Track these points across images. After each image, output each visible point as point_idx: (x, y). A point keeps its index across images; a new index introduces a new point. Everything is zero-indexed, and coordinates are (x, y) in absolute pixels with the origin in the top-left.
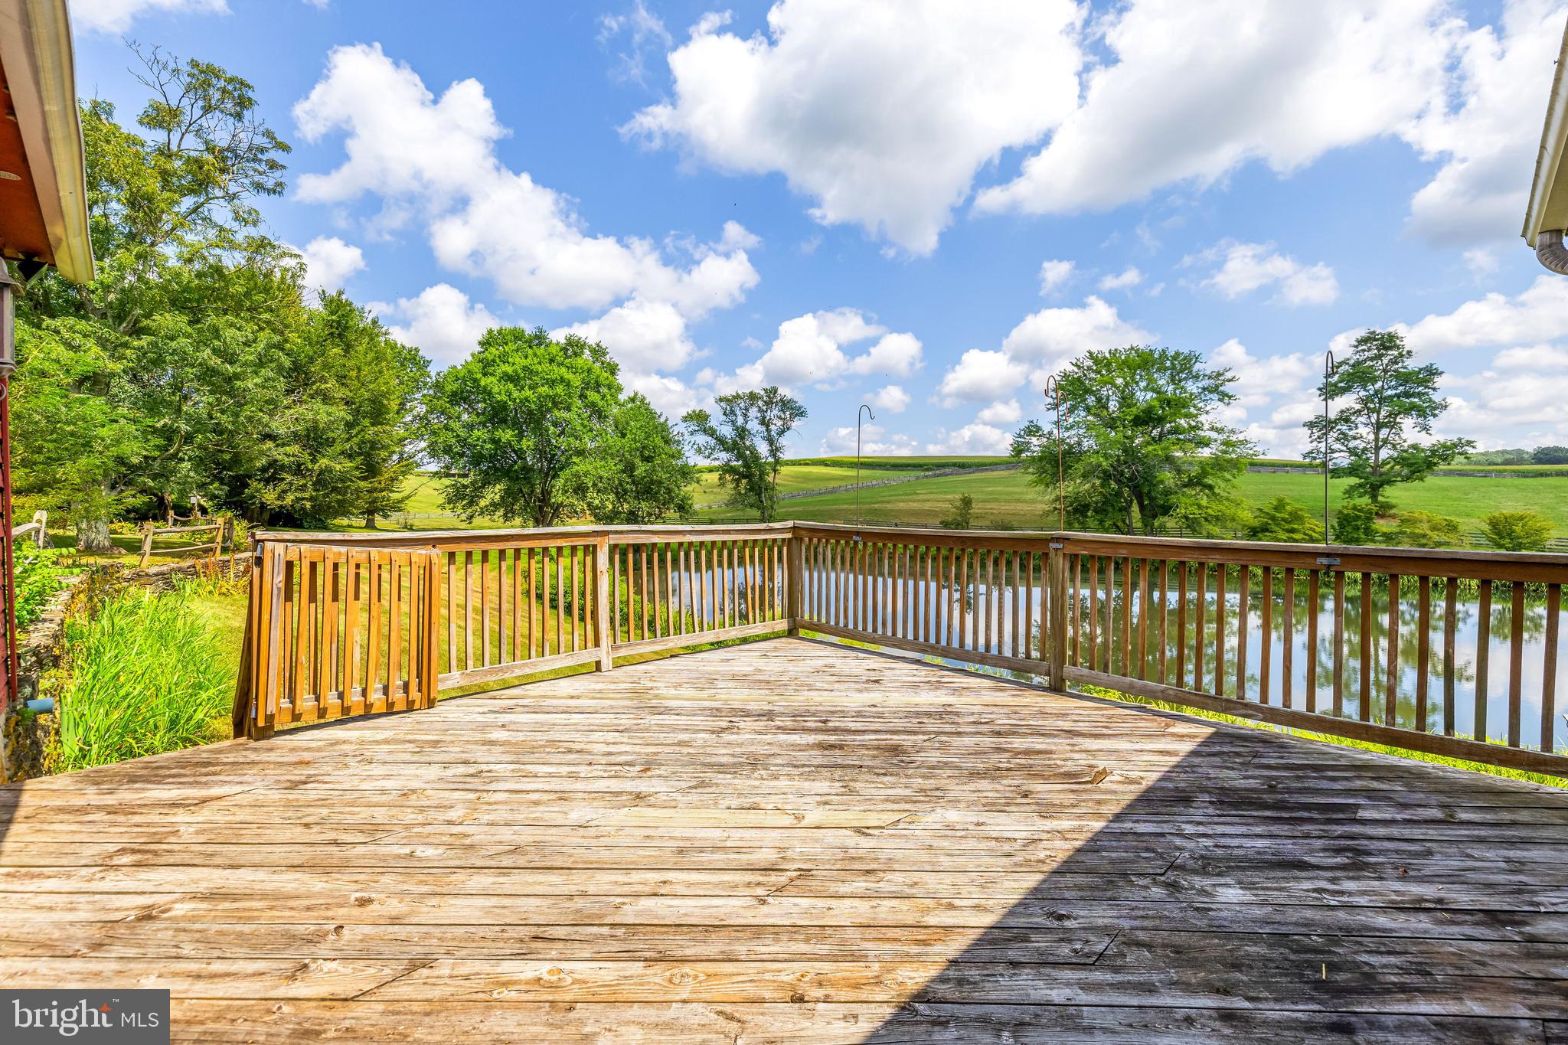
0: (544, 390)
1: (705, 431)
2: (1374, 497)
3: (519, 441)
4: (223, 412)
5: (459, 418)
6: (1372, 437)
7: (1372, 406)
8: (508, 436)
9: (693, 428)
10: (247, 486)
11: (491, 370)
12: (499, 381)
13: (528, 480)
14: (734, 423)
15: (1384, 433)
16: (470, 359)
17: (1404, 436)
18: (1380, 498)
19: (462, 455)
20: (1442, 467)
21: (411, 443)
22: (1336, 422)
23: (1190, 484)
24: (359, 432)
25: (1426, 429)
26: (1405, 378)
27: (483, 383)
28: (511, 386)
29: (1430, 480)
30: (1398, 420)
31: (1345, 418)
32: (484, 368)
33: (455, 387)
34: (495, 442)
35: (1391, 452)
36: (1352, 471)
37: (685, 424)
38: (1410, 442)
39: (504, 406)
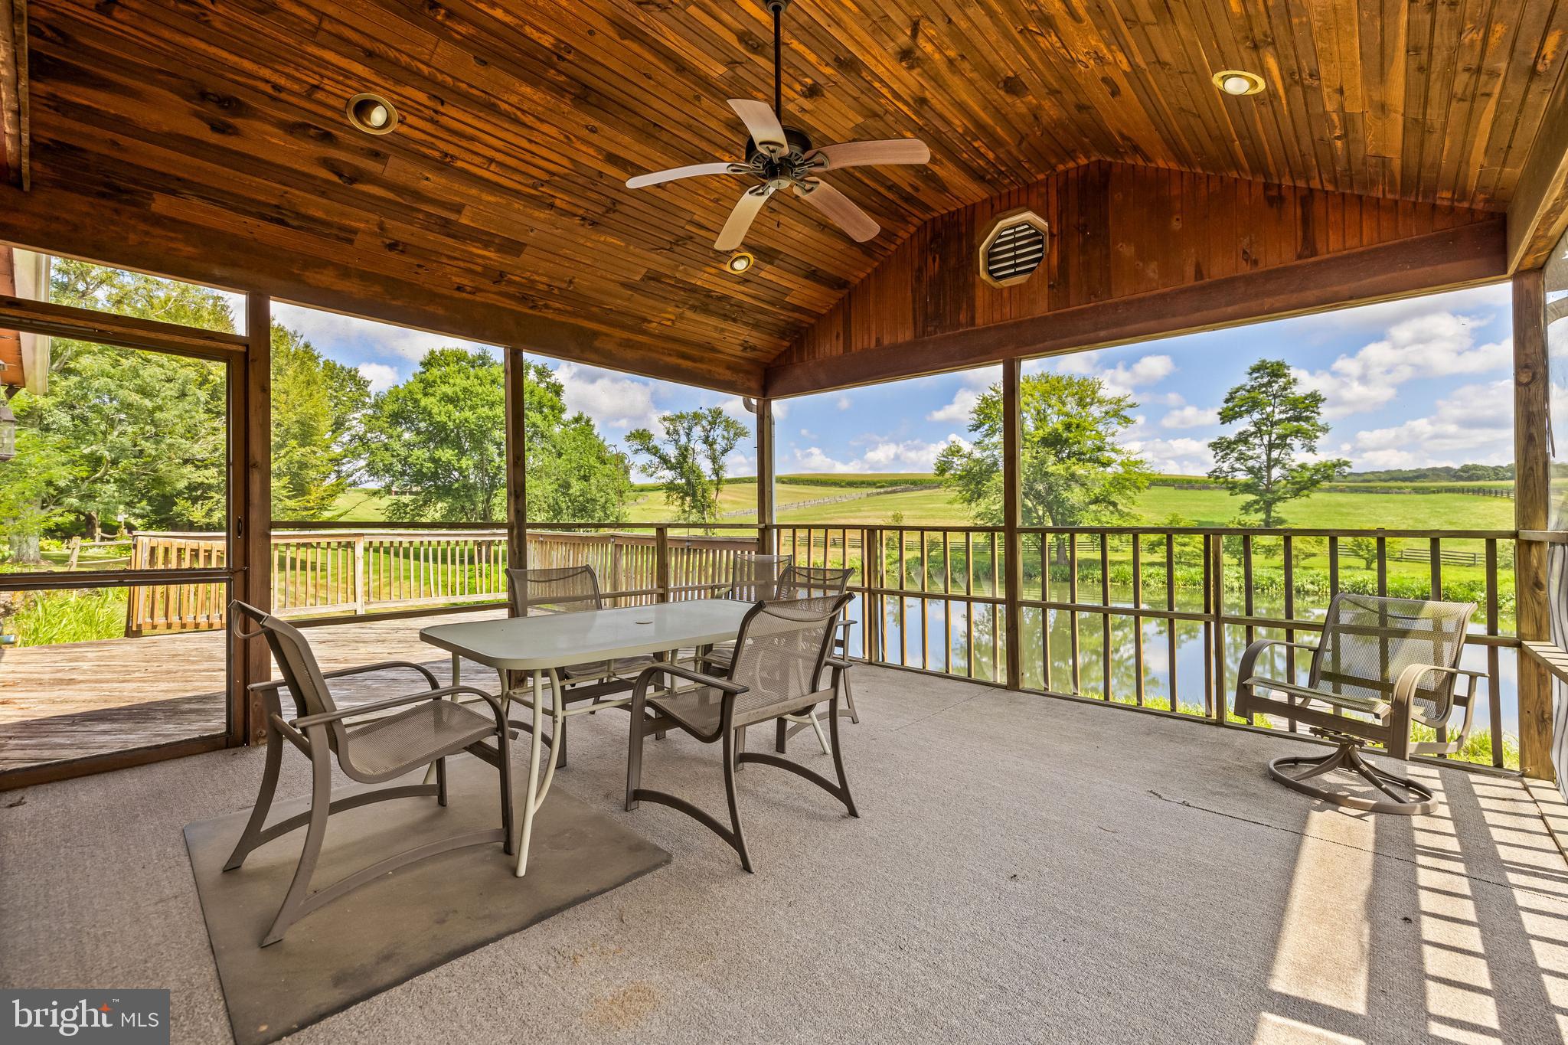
0: (485, 411)
1: (648, 449)
2: (1268, 512)
3: (459, 460)
4: (147, 439)
5: (399, 436)
6: (1264, 457)
7: (1265, 428)
8: (448, 455)
9: (636, 447)
10: (176, 504)
11: (431, 391)
12: (440, 401)
13: (469, 498)
14: (677, 442)
15: (1275, 454)
16: (411, 379)
17: (1293, 456)
18: (1273, 514)
19: (403, 473)
20: (1326, 484)
21: (349, 462)
22: (1236, 442)
23: (1096, 501)
24: (288, 453)
25: (1311, 449)
26: (1295, 404)
27: (423, 404)
28: (451, 407)
29: (1316, 496)
30: (1288, 441)
31: (1243, 438)
32: (425, 388)
33: (395, 407)
34: (435, 461)
35: (1282, 471)
36: (1247, 488)
37: (628, 444)
38: (1298, 462)
39: (443, 427)
